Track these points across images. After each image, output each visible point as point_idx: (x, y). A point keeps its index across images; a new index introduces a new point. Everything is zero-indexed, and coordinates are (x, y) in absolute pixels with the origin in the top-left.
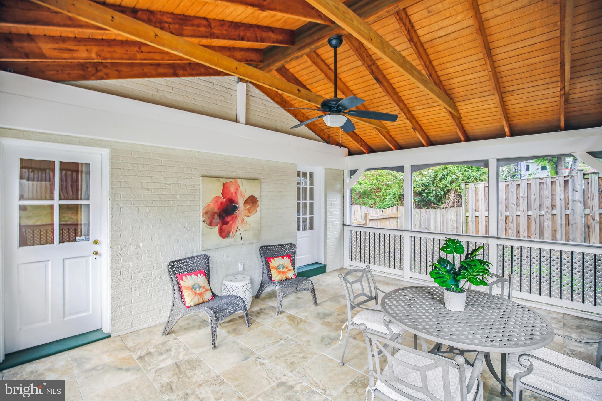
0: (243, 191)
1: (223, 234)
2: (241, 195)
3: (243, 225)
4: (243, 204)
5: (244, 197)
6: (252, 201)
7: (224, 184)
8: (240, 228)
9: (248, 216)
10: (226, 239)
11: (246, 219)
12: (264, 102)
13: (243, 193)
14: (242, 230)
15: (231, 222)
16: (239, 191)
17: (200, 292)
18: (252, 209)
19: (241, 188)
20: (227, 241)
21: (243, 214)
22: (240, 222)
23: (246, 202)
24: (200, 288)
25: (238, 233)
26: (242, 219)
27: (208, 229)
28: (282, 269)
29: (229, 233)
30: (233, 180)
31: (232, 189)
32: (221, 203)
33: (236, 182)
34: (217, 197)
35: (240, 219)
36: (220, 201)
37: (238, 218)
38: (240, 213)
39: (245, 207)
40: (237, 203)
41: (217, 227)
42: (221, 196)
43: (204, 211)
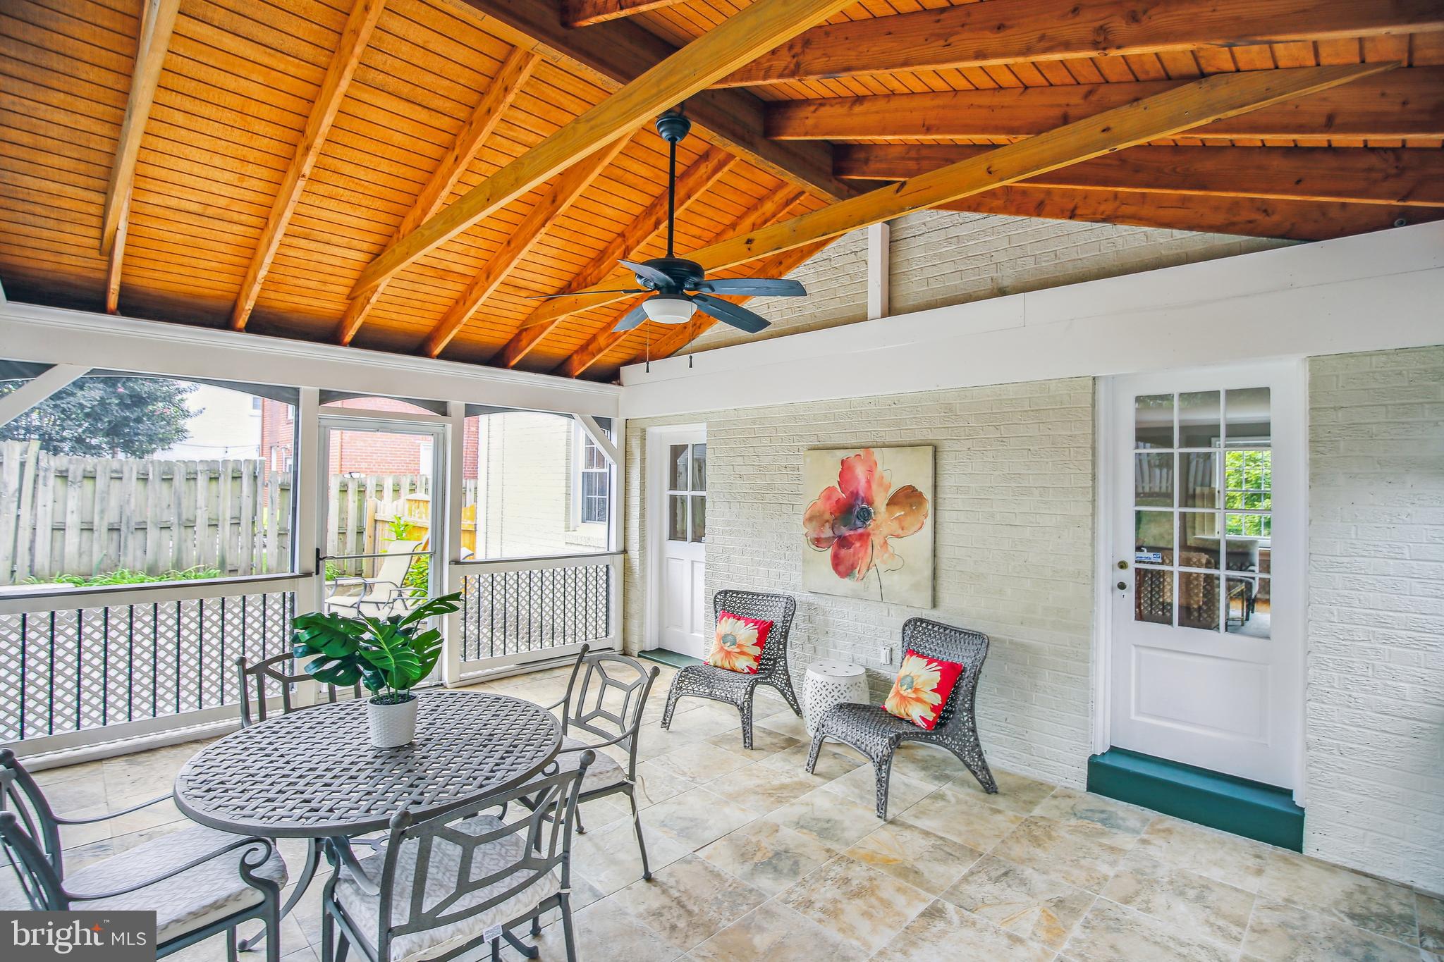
0: (886, 474)
1: (841, 568)
2: (881, 484)
3: (886, 556)
4: (884, 506)
5: (887, 490)
6: (907, 497)
7: (843, 462)
8: (876, 561)
9: (898, 537)
10: (846, 581)
11: (892, 541)
12: (953, 232)
13: (886, 481)
14: (882, 568)
15: (858, 544)
16: (877, 475)
17: (729, 649)
18: (909, 519)
19: (879, 467)
20: (847, 584)
21: (885, 530)
22: (877, 547)
23: (893, 502)
24: (734, 643)
25: (873, 571)
26: (882, 541)
27: (811, 550)
28: (905, 687)
29: (853, 567)
30: (861, 452)
31: (860, 472)
32: (838, 501)
33: (869, 455)
34: (830, 490)
35: (877, 540)
36: (834, 499)
37: (872, 537)
38: (878, 527)
39: (891, 514)
40: (870, 503)
41: (829, 552)
42: (837, 486)
43: (807, 516)
